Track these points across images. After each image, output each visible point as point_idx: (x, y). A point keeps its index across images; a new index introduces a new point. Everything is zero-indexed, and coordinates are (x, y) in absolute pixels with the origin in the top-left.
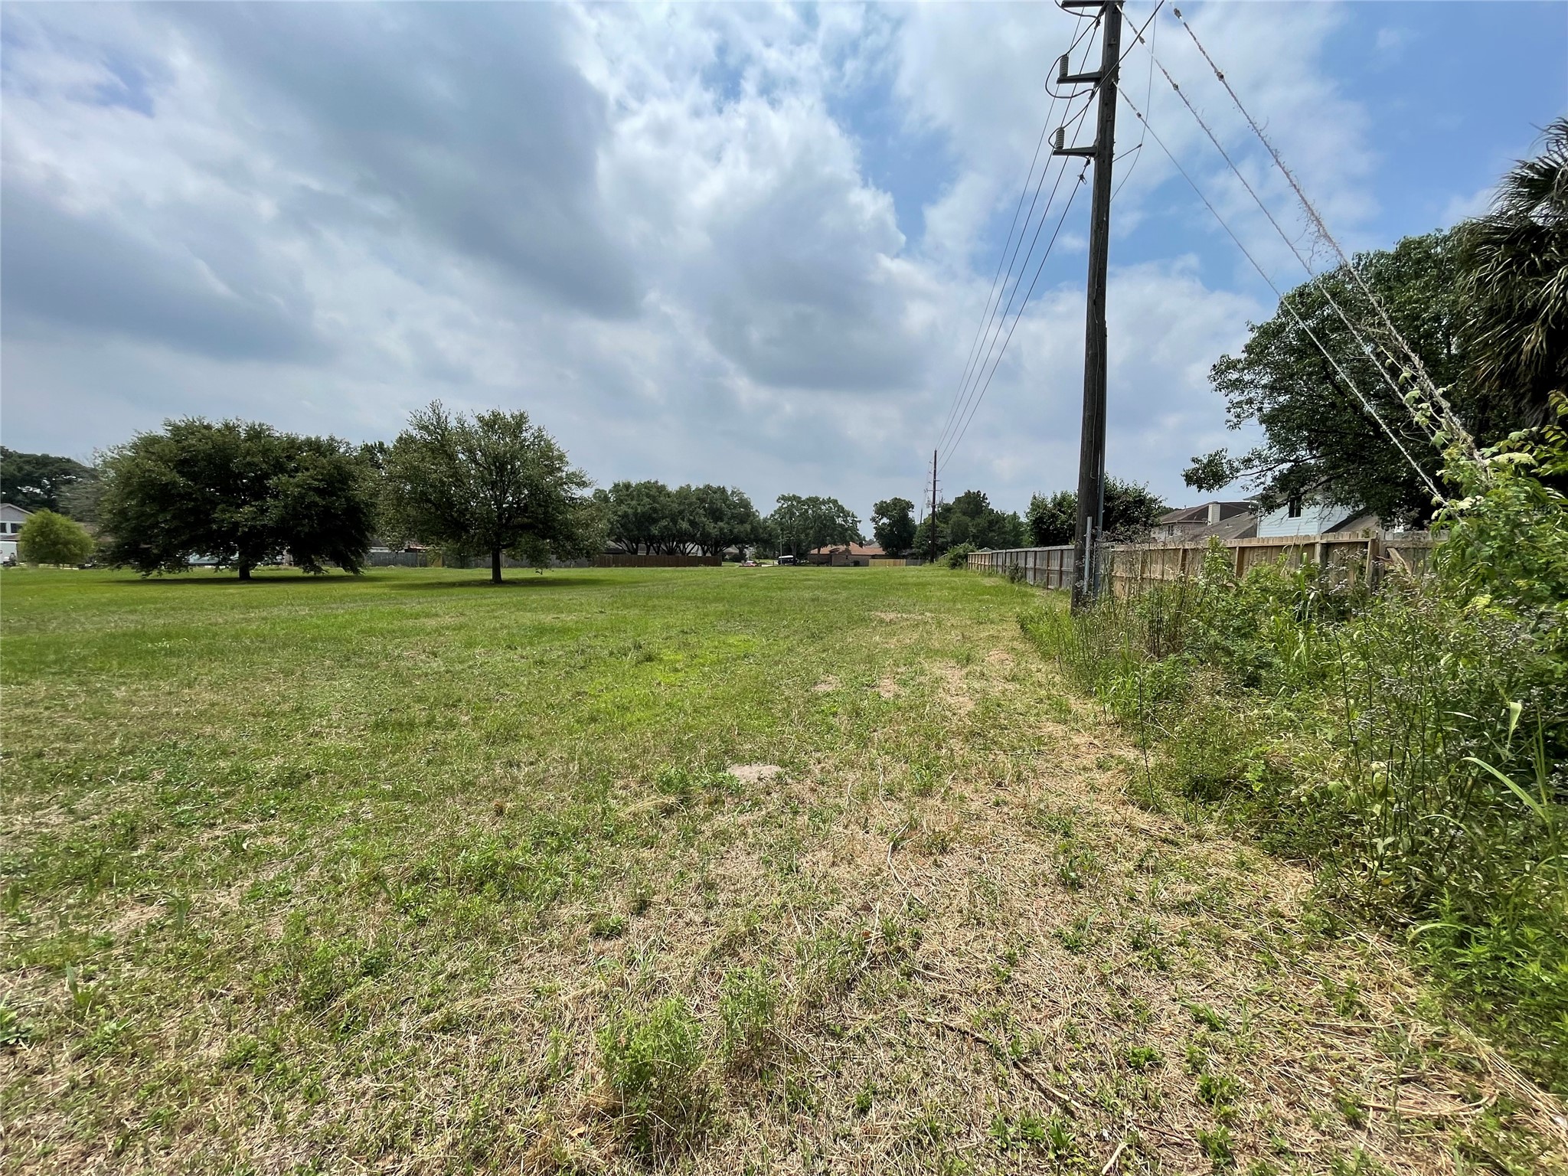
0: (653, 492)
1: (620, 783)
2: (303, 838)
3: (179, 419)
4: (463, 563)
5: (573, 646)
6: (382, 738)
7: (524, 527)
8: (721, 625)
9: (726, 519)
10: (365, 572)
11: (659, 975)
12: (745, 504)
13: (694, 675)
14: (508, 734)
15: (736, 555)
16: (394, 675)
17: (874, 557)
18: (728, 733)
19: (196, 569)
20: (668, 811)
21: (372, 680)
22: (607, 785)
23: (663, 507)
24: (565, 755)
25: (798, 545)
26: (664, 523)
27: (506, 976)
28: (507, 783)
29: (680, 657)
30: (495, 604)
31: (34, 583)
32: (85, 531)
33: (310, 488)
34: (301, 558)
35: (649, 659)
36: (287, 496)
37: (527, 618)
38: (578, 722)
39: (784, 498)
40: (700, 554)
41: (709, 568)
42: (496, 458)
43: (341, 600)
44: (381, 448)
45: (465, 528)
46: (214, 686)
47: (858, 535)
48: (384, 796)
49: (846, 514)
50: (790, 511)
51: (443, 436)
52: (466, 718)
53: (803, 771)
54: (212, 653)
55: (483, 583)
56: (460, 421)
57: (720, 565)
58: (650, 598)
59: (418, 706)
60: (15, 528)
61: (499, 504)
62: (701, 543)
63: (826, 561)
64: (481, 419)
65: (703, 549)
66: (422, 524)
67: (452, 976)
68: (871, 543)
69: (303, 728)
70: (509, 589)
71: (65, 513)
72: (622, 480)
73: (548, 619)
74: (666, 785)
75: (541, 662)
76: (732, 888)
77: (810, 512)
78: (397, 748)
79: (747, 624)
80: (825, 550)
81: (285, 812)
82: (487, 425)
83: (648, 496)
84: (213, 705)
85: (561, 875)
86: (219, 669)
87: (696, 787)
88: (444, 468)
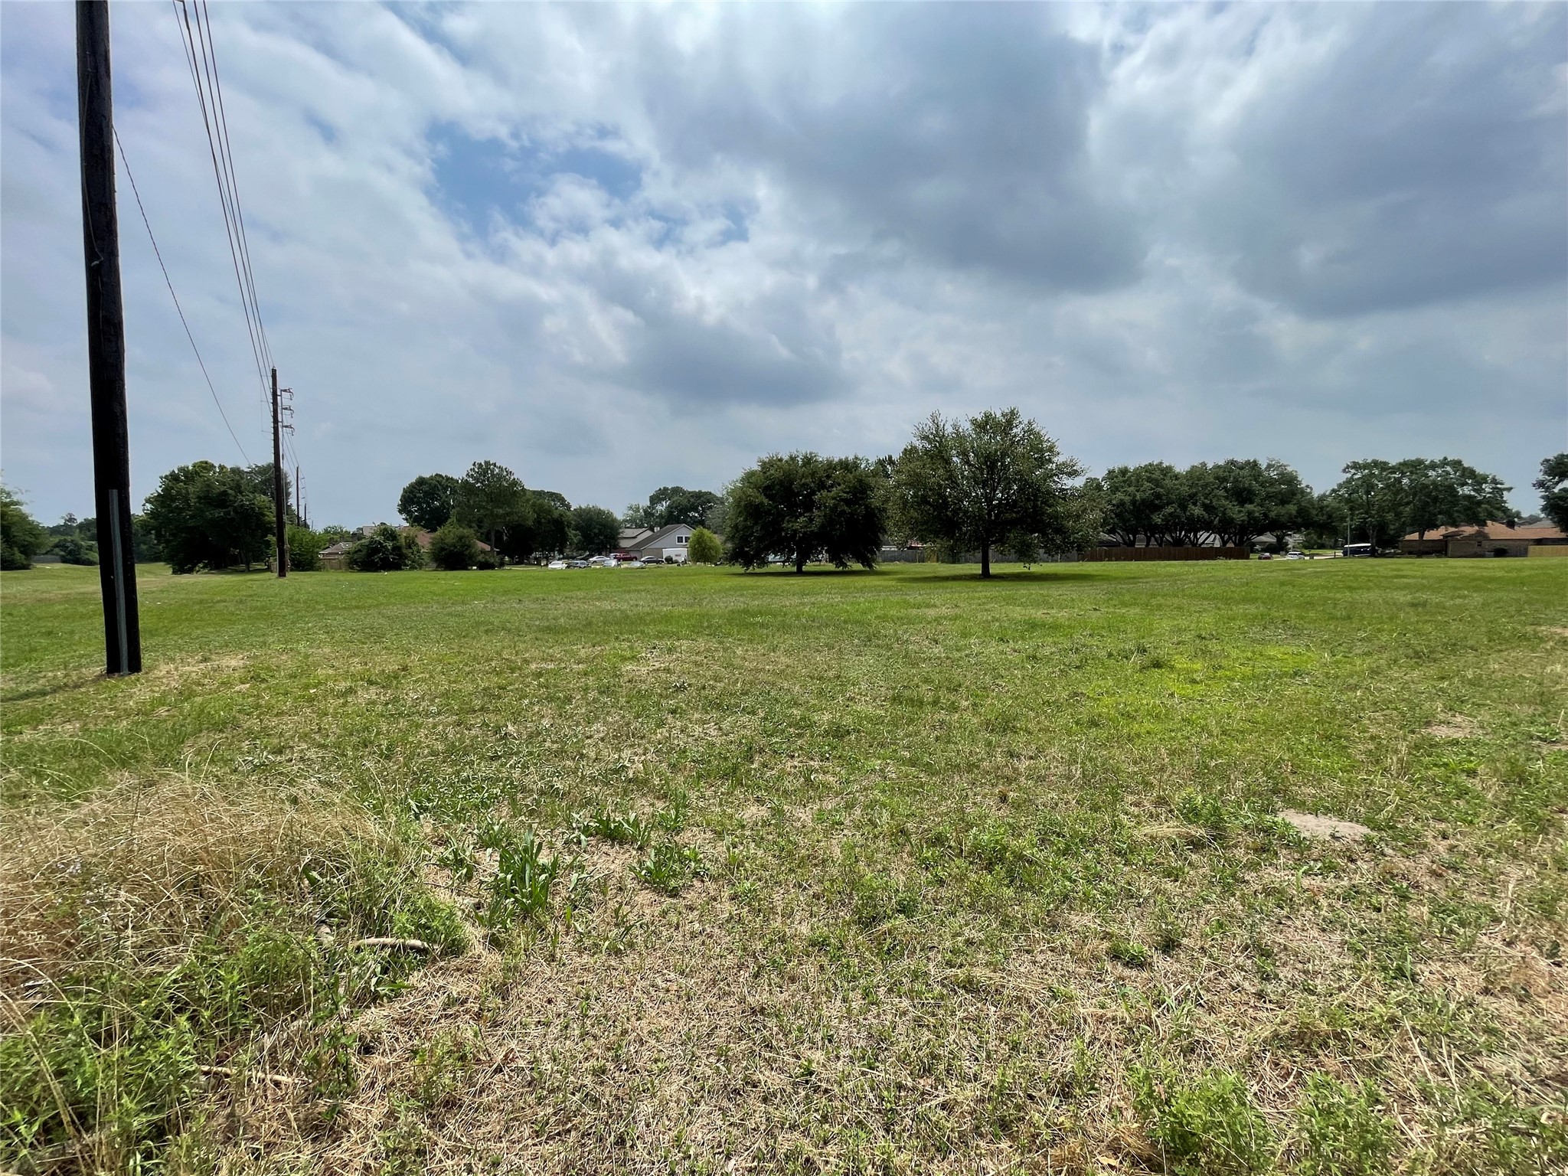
0: (1157, 475)
1: (1130, 798)
2: (848, 782)
3: (765, 457)
4: (954, 559)
5: (1067, 644)
6: (900, 710)
7: (1013, 523)
8: (1254, 632)
9: (1257, 500)
10: (877, 567)
11: (1198, 1034)
12: (1290, 480)
13: (1219, 689)
14: (1006, 725)
15: (1271, 544)
16: (905, 657)
17: (1539, 542)
18: (1276, 767)
19: (772, 565)
20: (1196, 845)
21: (888, 659)
22: (1116, 798)
23: (1169, 491)
24: (1066, 756)
25: (1382, 527)
26: (1169, 510)
27: (1020, 962)
28: (1008, 772)
29: (1198, 666)
30: (986, 597)
31: (695, 575)
32: (717, 540)
33: (842, 500)
34: (834, 558)
35: (1157, 665)
36: (826, 507)
37: (1017, 612)
38: (1077, 724)
39: (1356, 466)
40: (1218, 544)
41: (1232, 562)
42: (988, 457)
43: (862, 590)
44: (891, 461)
45: (957, 526)
46: (788, 653)
47: (1506, 511)
48: (903, 761)
49: (1479, 480)
50: (1368, 485)
51: (940, 443)
52: (966, 703)
53: (1413, 845)
54: (785, 628)
55: (973, 578)
56: (955, 426)
57: (1247, 558)
58: (1153, 596)
59: (925, 687)
60: (687, 539)
61: (989, 500)
62: (1219, 531)
63: (1440, 549)
64: (974, 422)
65: (1222, 538)
66: (922, 525)
67: (969, 942)
68: (1533, 520)
69: (842, 692)
70: (997, 584)
71: (709, 528)
72: (1117, 465)
73: (1038, 614)
74: (1191, 814)
75: (1034, 657)
76: (1300, 966)
77: (1405, 481)
78: (911, 721)
79: (1297, 633)
80: (1433, 535)
81: (835, 757)
82: (979, 426)
83: (1149, 480)
84: (788, 666)
85: (1070, 879)
86: (791, 641)
87: (1233, 826)
88: (941, 472)
